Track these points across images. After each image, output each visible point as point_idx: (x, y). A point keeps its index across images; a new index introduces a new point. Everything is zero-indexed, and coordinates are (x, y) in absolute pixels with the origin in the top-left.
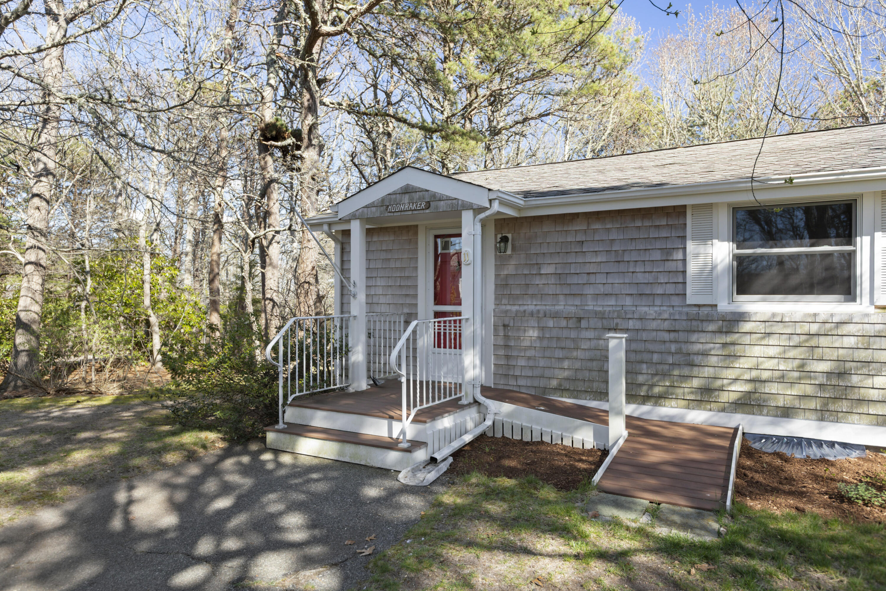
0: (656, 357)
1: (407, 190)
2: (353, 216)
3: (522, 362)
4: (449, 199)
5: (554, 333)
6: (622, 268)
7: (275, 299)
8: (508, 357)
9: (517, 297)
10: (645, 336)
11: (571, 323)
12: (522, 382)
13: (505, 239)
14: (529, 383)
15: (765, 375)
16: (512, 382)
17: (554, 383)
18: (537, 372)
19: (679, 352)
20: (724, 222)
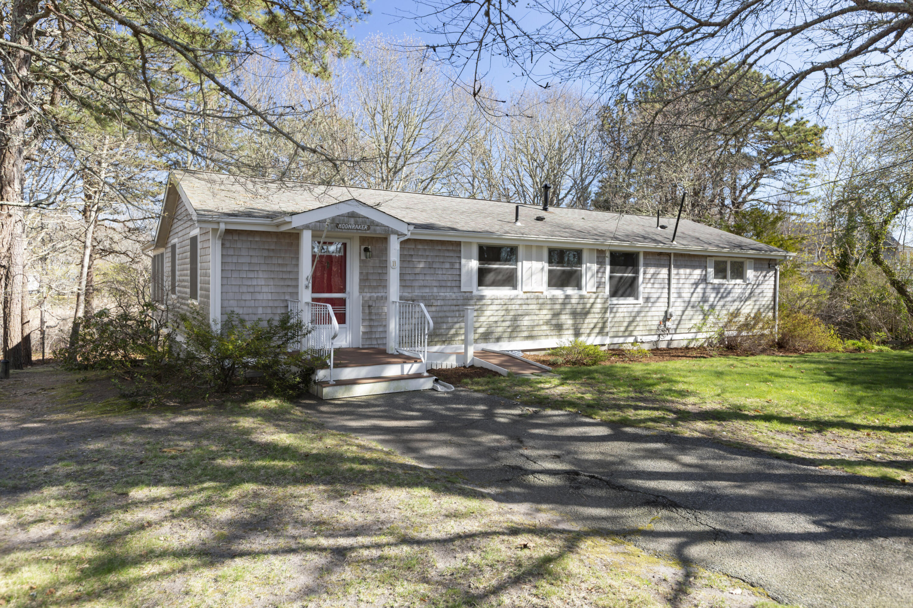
1: (352, 215)
3: (380, 329)
4: (382, 226)
8: (369, 326)
12: (380, 341)
13: (366, 250)
16: (374, 342)
19: (460, 316)
20: (475, 251)
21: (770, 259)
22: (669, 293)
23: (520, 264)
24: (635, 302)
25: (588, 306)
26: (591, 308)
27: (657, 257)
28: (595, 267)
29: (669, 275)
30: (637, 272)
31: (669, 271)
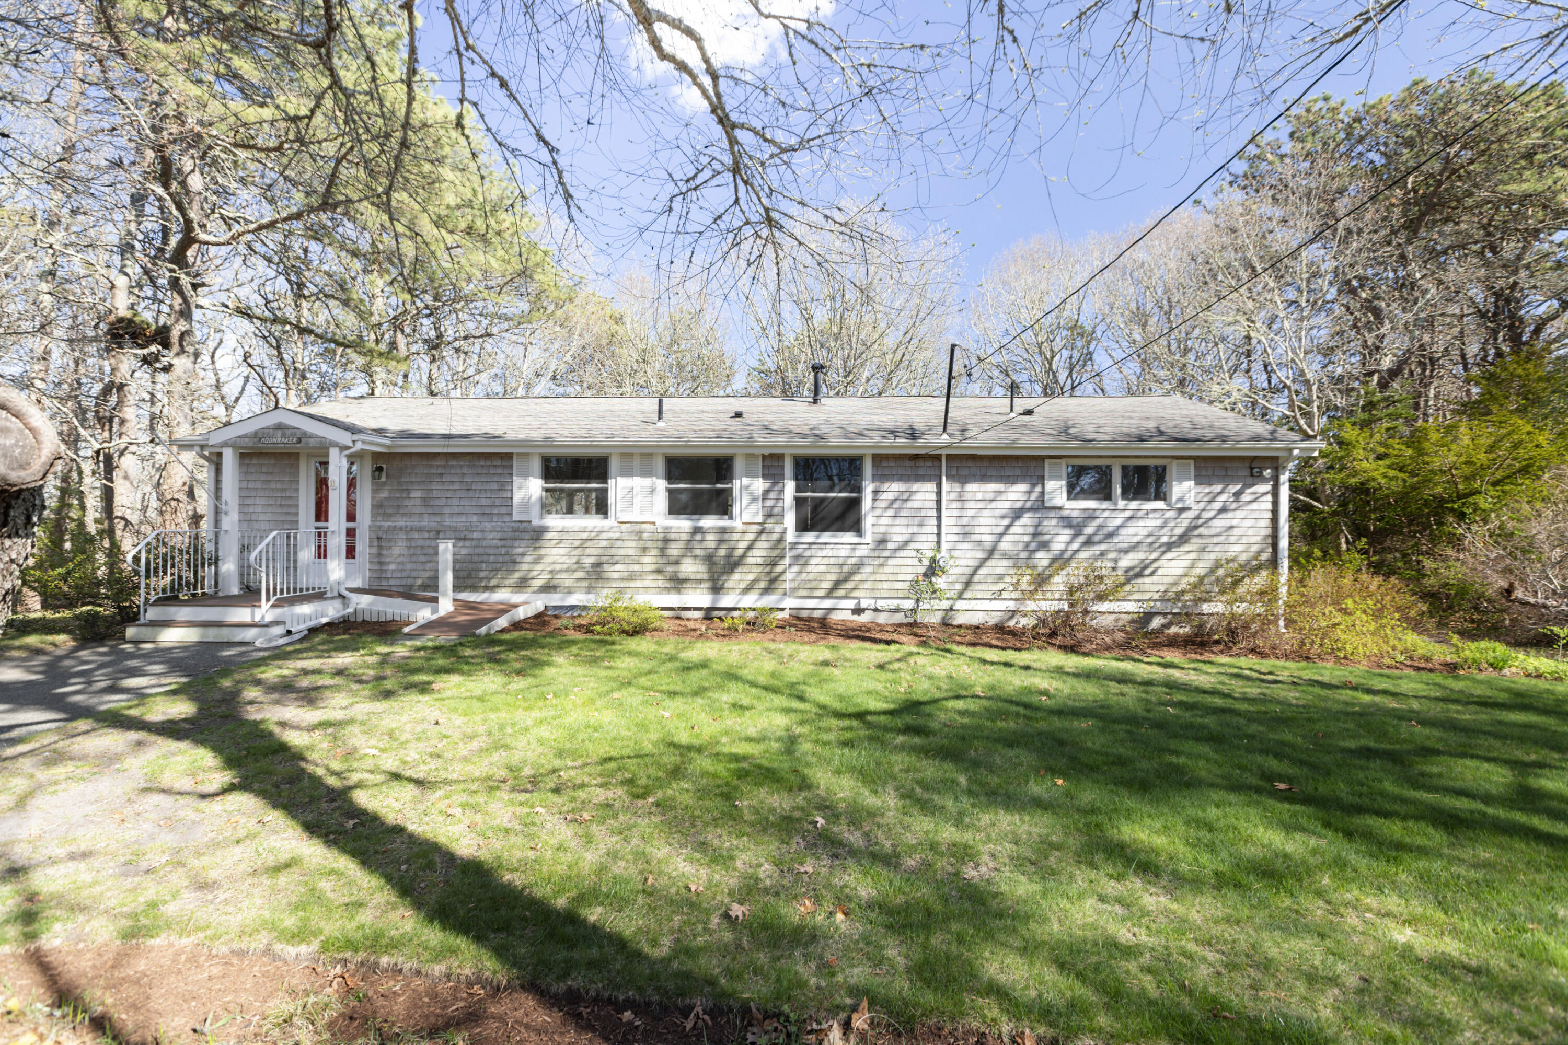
0: (492, 558)
1: (280, 427)
2: (226, 444)
3: (392, 567)
4: (317, 437)
5: (420, 543)
6: (471, 494)
7: (128, 517)
8: (381, 563)
9: (390, 515)
10: (484, 543)
11: (432, 535)
12: (392, 582)
13: (380, 469)
14: (398, 582)
15: (558, 567)
16: (384, 583)
17: (419, 582)
18: (404, 574)
19: (507, 554)
20: (536, 465)
21: (1255, 458)
22: (939, 526)
23: (611, 482)
24: (856, 540)
25: (739, 552)
26: (744, 556)
27: (908, 463)
28: (759, 485)
29: (939, 493)
30: (859, 489)
31: (939, 486)
